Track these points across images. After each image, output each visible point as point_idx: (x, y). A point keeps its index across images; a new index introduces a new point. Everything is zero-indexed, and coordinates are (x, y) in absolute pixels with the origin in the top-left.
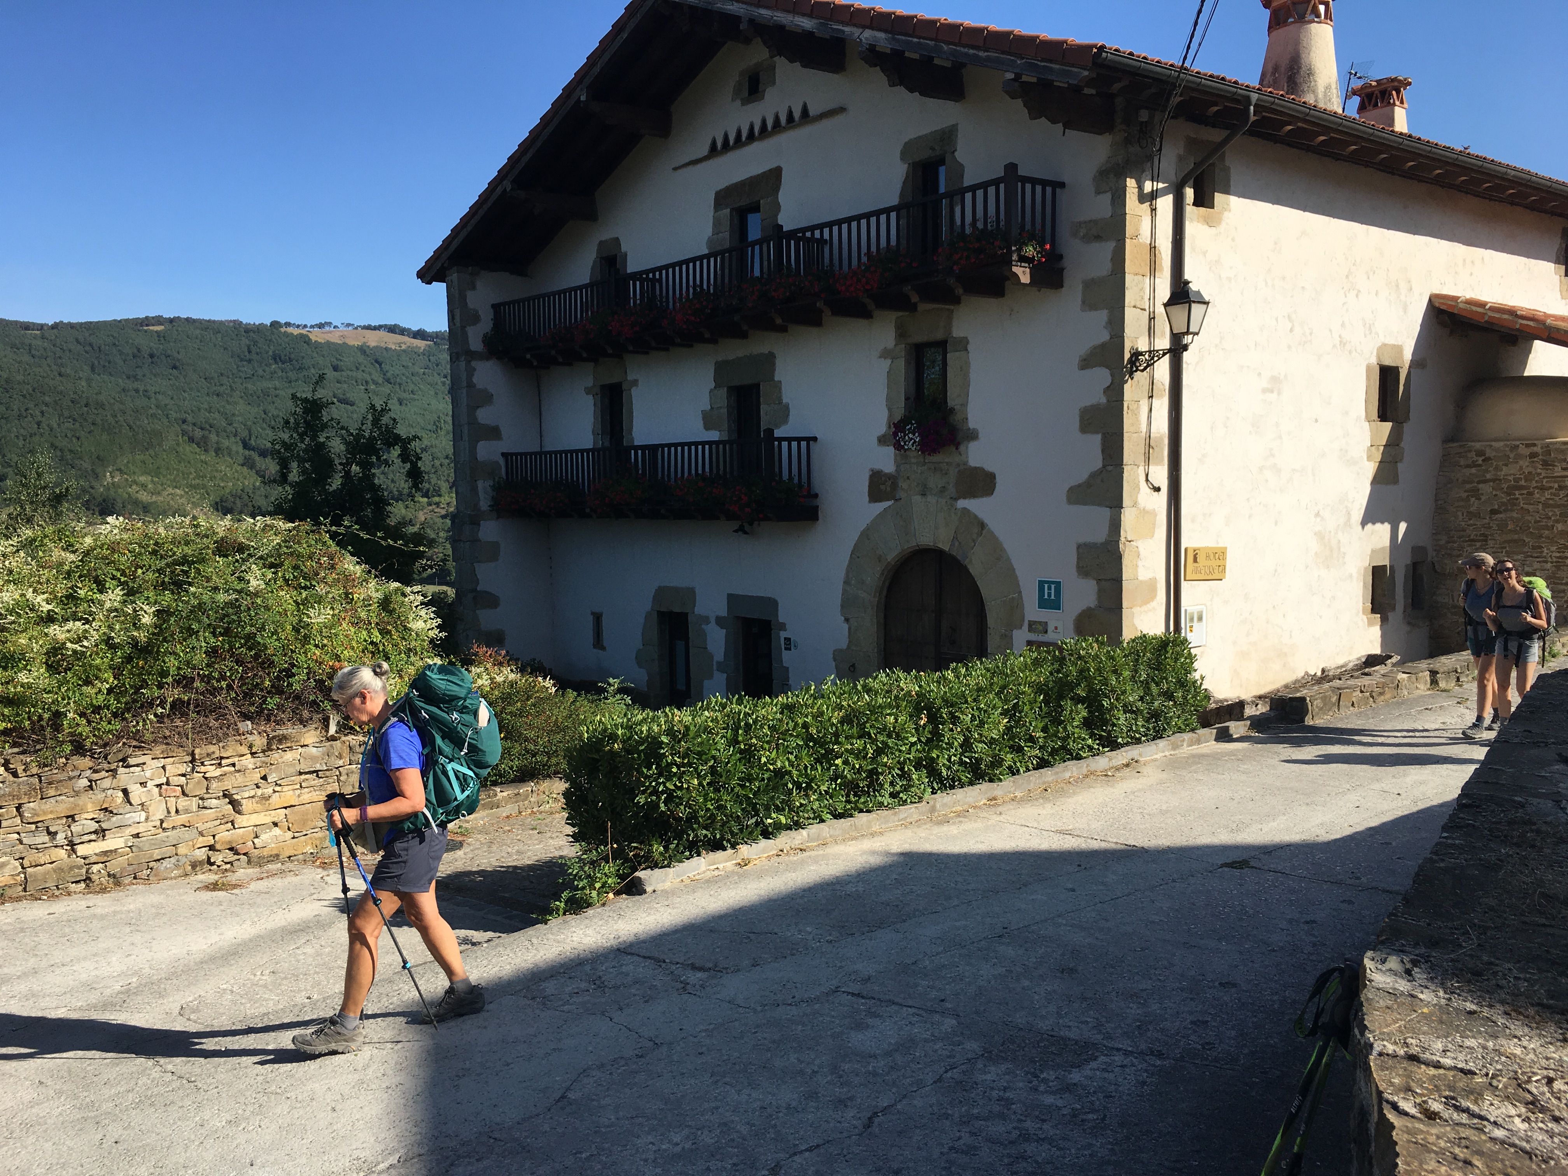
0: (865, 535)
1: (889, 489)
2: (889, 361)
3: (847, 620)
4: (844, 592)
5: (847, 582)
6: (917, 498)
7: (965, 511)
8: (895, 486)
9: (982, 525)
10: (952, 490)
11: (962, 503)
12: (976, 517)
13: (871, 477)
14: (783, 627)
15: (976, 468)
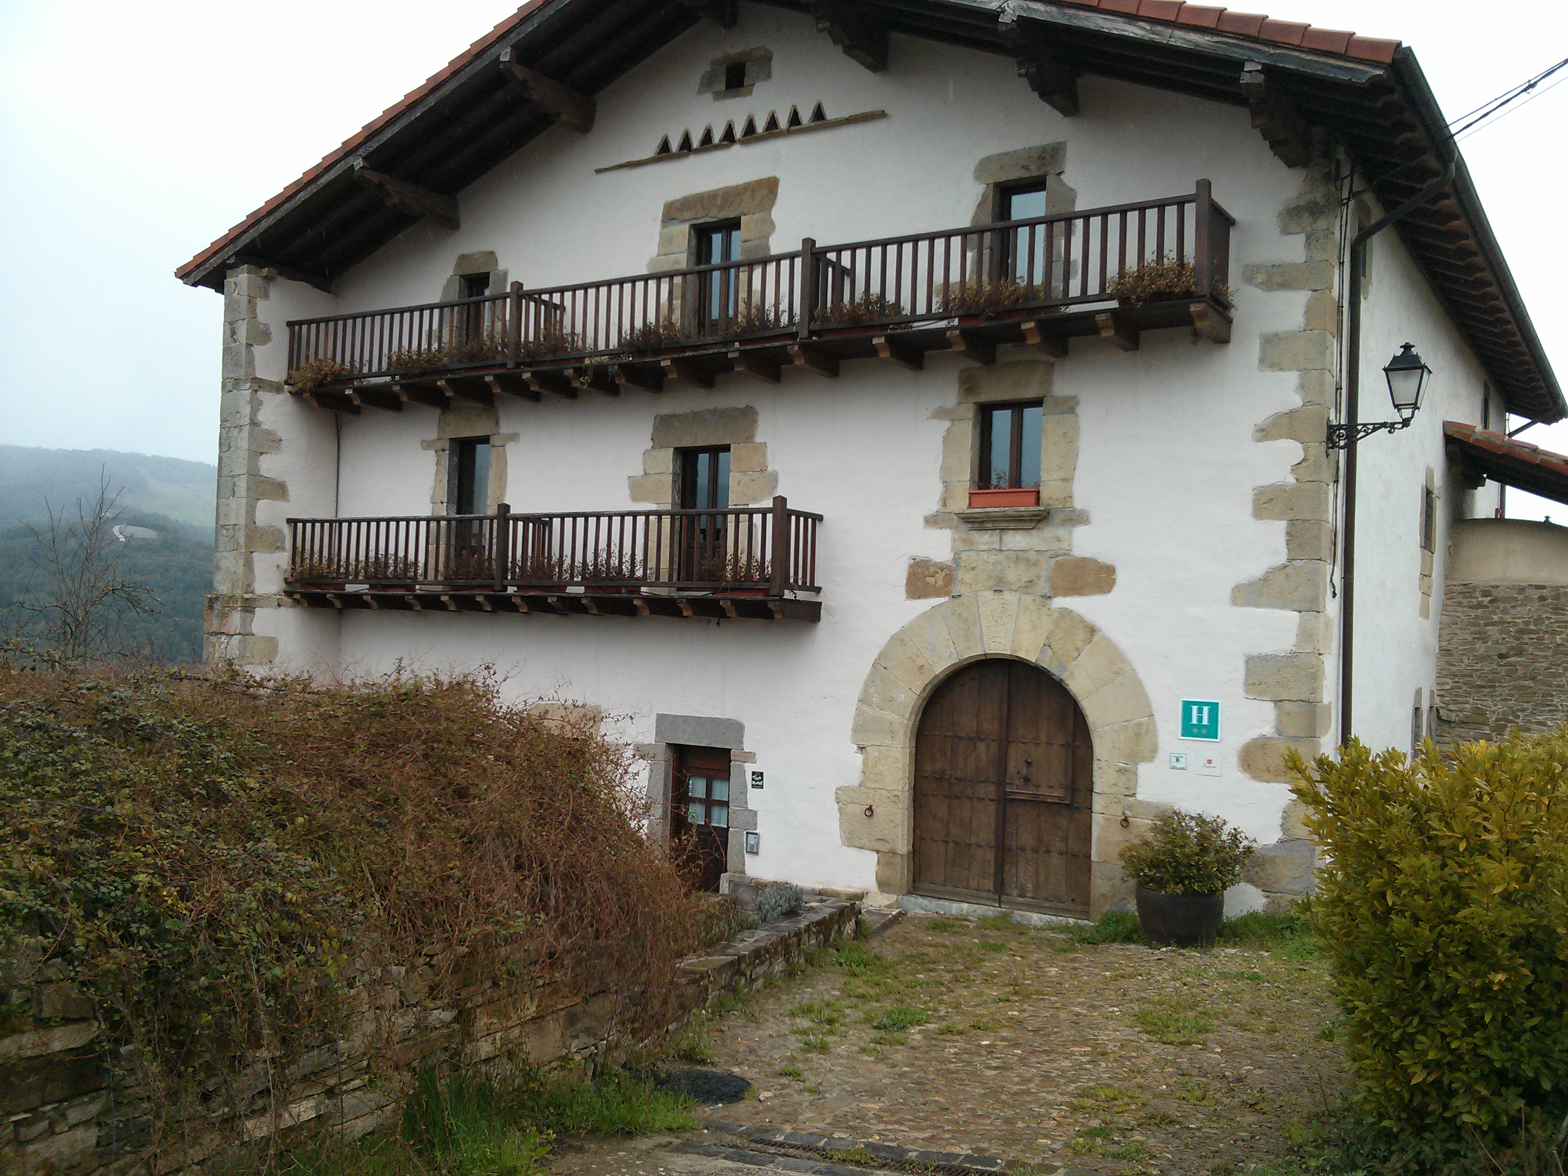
0: (899, 639)
1: (940, 583)
2: (947, 424)
3: (862, 748)
4: (859, 713)
5: (864, 700)
6: (990, 594)
7: (1066, 613)
8: (949, 579)
9: (1092, 630)
10: (1043, 587)
11: (1060, 602)
12: (1082, 620)
13: (911, 566)
14: (750, 757)
15: (1084, 559)
